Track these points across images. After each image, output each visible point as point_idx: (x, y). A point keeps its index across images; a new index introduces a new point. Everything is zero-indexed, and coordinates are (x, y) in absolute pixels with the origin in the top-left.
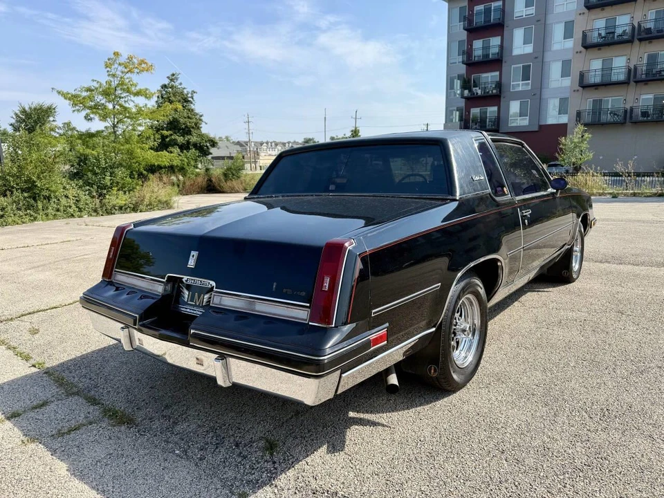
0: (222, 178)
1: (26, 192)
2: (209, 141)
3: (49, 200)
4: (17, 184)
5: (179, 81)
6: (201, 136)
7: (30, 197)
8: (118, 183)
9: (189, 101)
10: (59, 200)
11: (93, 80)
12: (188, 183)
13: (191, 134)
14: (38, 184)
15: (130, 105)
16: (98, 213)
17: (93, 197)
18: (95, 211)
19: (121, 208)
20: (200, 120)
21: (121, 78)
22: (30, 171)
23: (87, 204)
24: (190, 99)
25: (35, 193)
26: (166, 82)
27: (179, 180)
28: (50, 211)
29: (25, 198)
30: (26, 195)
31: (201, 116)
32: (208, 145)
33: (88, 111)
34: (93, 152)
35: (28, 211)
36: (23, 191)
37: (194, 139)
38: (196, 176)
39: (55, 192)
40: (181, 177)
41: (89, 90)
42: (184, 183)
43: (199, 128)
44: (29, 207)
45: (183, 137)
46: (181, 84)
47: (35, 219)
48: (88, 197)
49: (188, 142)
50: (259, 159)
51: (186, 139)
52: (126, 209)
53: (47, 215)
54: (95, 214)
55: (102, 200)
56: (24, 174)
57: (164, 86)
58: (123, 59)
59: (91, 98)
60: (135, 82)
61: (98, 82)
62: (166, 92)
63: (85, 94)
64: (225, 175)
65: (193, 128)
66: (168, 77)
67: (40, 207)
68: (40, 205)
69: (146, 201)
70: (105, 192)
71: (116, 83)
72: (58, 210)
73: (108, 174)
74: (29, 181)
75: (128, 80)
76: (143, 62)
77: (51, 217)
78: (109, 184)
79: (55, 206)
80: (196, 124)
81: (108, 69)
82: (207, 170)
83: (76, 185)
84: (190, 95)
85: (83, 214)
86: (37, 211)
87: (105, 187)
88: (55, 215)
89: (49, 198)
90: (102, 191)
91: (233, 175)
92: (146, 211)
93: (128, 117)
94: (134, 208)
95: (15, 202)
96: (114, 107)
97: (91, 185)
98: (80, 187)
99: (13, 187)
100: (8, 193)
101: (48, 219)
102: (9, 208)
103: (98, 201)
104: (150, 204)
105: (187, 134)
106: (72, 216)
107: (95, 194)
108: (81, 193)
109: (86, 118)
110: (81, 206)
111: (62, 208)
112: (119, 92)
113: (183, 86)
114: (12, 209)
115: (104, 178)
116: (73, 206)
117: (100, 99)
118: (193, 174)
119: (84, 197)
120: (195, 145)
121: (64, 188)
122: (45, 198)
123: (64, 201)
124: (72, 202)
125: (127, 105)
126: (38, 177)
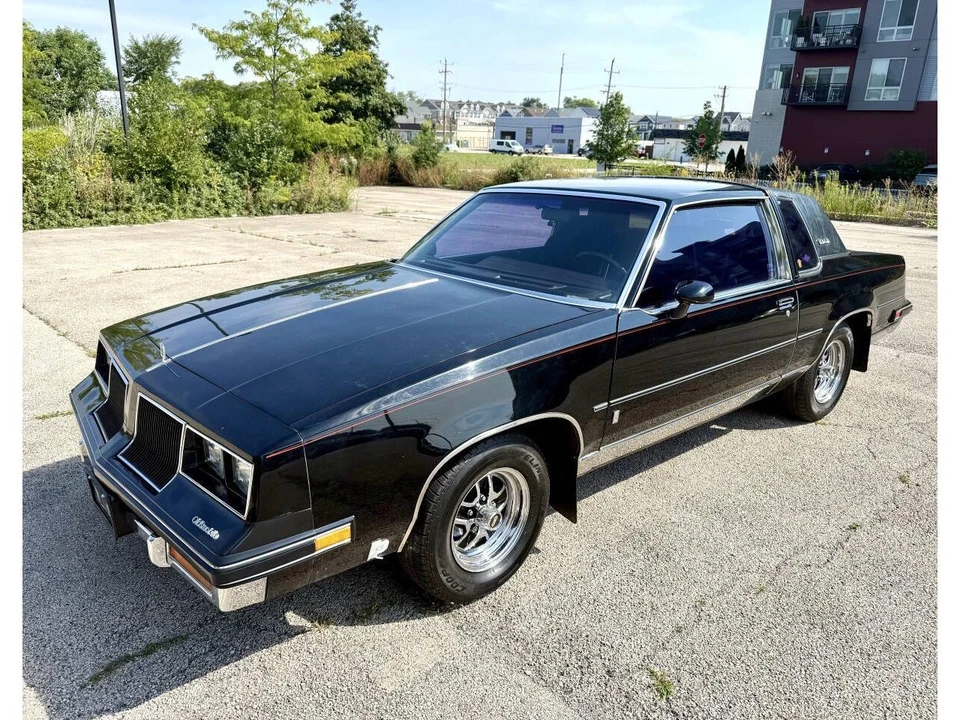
0: (411, 162)
1: (158, 177)
2: (394, 104)
3: (187, 189)
4: (147, 165)
5: (356, 11)
6: (384, 96)
7: (163, 184)
8: (276, 169)
9: (371, 42)
10: (199, 190)
11: (246, 12)
12: (363, 169)
13: (370, 93)
14: (175, 166)
15: (295, 51)
16: (250, 212)
17: (244, 188)
18: (247, 208)
19: (280, 206)
20: (386, 72)
21: (287, 9)
22: (164, 146)
23: (236, 198)
24: (372, 39)
25: (169, 179)
26: (339, 10)
27: (350, 163)
28: (189, 205)
29: (157, 185)
30: (158, 180)
31: (386, 65)
32: (394, 110)
33: (239, 59)
34: (246, 122)
35: (161, 204)
36: (155, 174)
37: (374, 100)
38: (375, 158)
39: (195, 178)
40: (354, 160)
41: (242, 27)
42: (358, 168)
43: (382, 84)
44: (162, 198)
45: (360, 96)
46: (360, 15)
47: (170, 215)
48: (236, 187)
49: (366, 105)
50: (456, 129)
51: (364, 100)
52: (288, 207)
53: (184, 211)
54: (246, 212)
55: (255, 192)
56: (156, 151)
57: (336, 18)
59: (243, 39)
60: (306, 17)
61: (253, 15)
62: (338, 26)
64: (416, 159)
65: (374, 83)
66: (342, 4)
67: (176, 199)
68: (176, 196)
69: (315, 197)
70: (260, 181)
71: (280, 17)
72: (198, 205)
73: (265, 154)
74: (163, 161)
75: (296, 14)
77: (190, 214)
78: (265, 170)
79: (195, 198)
80: (379, 77)
82: (391, 149)
83: (222, 168)
84: (372, 33)
85: (231, 212)
86: (171, 204)
87: (258, 174)
88: (195, 211)
89: (186, 186)
90: (256, 179)
91: (428, 159)
92: (315, 212)
93: (293, 70)
94: (298, 206)
95: (144, 190)
96: (275, 55)
97: (241, 170)
98: (228, 172)
99: (141, 169)
100: (136, 177)
101: (187, 217)
102: (137, 199)
103: (250, 194)
104: (320, 202)
105: (365, 92)
106: (217, 214)
107: (246, 183)
108: (229, 181)
109: (235, 68)
110: (228, 201)
111: (204, 202)
112: (282, 31)
113: (363, 18)
114: (140, 201)
115: (259, 161)
116: (219, 200)
117: (256, 41)
118: (370, 155)
119: (232, 187)
120: (376, 111)
121: (207, 172)
122: (181, 186)
123: (205, 191)
124: (216, 194)
125: (292, 52)
126: (174, 156)
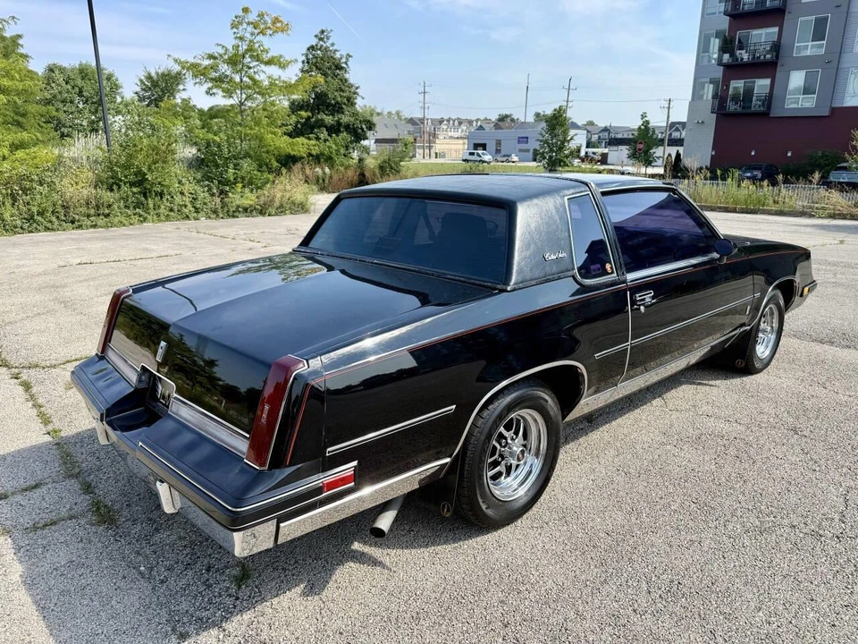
0: (377, 171)
1: (135, 187)
2: (365, 121)
3: (162, 198)
4: (126, 177)
5: (330, 42)
6: (355, 114)
7: (140, 193)
8: (243, 178)
9: (342, 68)
10: (172, 197)
11: (218, 45)
12: (335, 177)
13: (343, 113)
14: (149, 177)
15: (261, 77)
16: (218, 215)
17: (213, 195)
18: (215, 212)
19: (246, 210)
20: (355, 93)
21: (251, 41)
22: (140, 161)
23: (205, 204)
24: (344, 65)
25: (145, 188)
26: (314, 42)
27: (324, 173)
28: (162, 210)
29: (134, 193)
30: (135, 190)
31: (357, 88)
32: (364, 126)
33: (210, 85)
34: (215, 138)
35: (137, 210)
36: (132, 184)
37: (345, 119)
38: (346, 168)
39: (168, 187)
40: (327, 170)
41: (211, 57)
42: (331, 177)
43: (353, 104)
44: (138, 205)
45: (333, 115)
46: (333, 44)
47: (145, 219)
48: (207, 195)
49: (339, 124)
50: (435, 143)
51: (336, 118)
52: (252, 211)
53: (158, 215)
54: (215, 216)
55: (223, 198)
56: (133, 165)
57: (312, 48)
58: (252, 17)
59: (214, 68)
60: (266, 47)
61: (223, 47)
62: (313, 55)
63: (207, 62)
64: (381, 168)
65: (345, 104)
66: (316, 36)
67: (151, 206)
68: (151, 202)
69: (277, 204)
70: (227, 188)
71: (246, 47)
72: (171, 210)
73: (231, 166)
74: (139, 173)
75: (257, 45)
76: (276, 20)
77: (163, 218)
78: (232, 179)
79: (168, 204)
80: (349, 99)
81: (235, 30)
82: (361, 160)
83: (194, 178)
84: (344, 60)
85: (200, 215)
86: (147, 210)
87: (227, 182)
88: (168, 215)
89: (161, 195)
90: (224, 186)
91: (392, 168)
92: (276, 214)
93: (259, 93)
94: (261, 210)
95: (123, 198)
96: (241, 80)
97: (210, 179)
98: (198, 182)
99: (121, 180)
100: (115, 187)
101: (160, 221)
102: (115, 206)
103: (218, 200)
104: (281, 206)
105: (338, 112)
106: (188, 217)
107: (215, 191)
108: (198, 188)
109: (207, 93)
110: (198, 206)
111: (176, 208)
112: (248, 60)
113: (335, 48)
114: (119, 207)
115: (226, 171)
116: (189, 205)
117: (225, 68)
118: (342, 165)
119: (203, 195)
120: (347, 127)
121: (180, 182)
122: (156, 195)
123: (178, 199)
124: (187, 200)
125: (257, 77)
126: (150, 169)
